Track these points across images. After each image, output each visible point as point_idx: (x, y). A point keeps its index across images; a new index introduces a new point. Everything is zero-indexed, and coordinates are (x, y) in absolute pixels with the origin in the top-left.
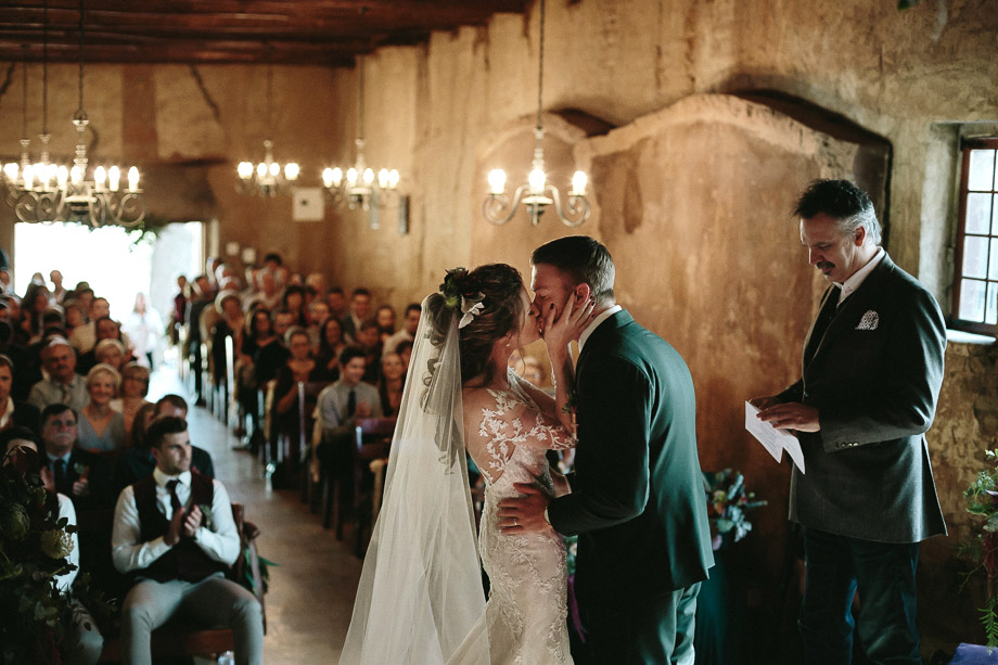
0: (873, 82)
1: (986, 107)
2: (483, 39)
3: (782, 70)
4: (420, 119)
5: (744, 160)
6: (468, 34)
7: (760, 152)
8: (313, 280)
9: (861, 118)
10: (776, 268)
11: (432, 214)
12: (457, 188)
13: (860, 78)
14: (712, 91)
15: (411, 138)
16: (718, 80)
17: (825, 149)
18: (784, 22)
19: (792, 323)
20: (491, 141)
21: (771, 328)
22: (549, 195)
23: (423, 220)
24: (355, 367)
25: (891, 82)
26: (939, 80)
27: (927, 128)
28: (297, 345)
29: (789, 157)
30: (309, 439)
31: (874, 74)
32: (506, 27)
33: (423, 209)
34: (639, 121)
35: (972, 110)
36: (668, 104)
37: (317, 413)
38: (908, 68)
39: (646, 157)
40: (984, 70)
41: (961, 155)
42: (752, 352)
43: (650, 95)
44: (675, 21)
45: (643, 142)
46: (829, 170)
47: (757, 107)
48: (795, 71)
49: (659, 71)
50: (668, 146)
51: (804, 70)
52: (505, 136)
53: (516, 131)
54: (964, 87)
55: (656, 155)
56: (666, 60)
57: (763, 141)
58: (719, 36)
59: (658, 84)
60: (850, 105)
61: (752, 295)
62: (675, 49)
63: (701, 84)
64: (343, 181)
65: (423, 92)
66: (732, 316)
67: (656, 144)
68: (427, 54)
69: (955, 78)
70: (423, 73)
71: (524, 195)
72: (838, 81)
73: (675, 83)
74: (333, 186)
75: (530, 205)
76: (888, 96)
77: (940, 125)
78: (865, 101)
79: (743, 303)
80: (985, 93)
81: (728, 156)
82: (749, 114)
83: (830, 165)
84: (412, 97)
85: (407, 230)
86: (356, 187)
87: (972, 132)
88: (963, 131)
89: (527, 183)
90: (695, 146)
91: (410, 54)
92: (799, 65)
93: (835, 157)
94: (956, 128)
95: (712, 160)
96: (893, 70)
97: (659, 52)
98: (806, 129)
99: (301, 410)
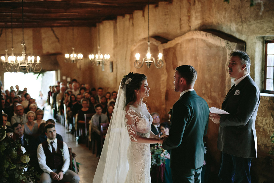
0: (240, 26)
1: (271, 31)
2: (132, 18)
3: (215, 23)
4: (115, 40)
5: (205, 49)
6: (128, 16)
7: (210, 46)
9: (237, 36)
10: (215, 78)
11: (119, 66)
12: (126, 59)
13: (237, 25)
14: (196, 30)
15: (113, 46)
16: (197, 26)
17: (227, 45)
18: (215, 10)
19: (220, 93)
20: (135, 46)
21: (214, 94)
22: (152, 60)
23: (117, 68)
25: (245, 26)
26: (258, 25)
27: (256, 38)
28: (84, 104)
29: (218, 47)
30: (88, 129)
31: (240, 24)
32: (138, 14)
33: (117, 65)
34: (176, 39)
35: (268, 32)
36: (184, 34)
37: (90, 122)
38: (250, 22)
39: (178, 48)
40: (270, 21)
41: (265, 45)
42: (209, 101)
43: (179, 32)
44: (185, 11)
45: (177, 44)
47: (208, 34)
48: (218, 23)
49: (180, 25)
50: (184, 45)
51: (221, 23)
52: (139, 44)
53: (142, 43)
54: (265, 26)
55: (181, 48)
56: (182, 22)
57: (210, 43)
58: (197, 15)
59: (181, 28)
60: (233, 32)
61: (209, 86)
62: (185, 19)
63: (192, 28)
64: (95, 58)
65: (115, 33)
66: (203, 91)
67: (181, 45)
68: (116, 22)
69: (263, 24)
70: (115, 28)
71: (145, 60)
72: (230, 26)
73: (185, 28)
74: (92, 59)
75: (147, 63)
76: (244, 30)
77: (259, 37)
78: (238, 31)
79: (206, 88)
80: (271, 28)
81: (201, 48)
82: (206, 36)
83: (229, 49)
84: (112, 34)
85: (112, 71)
86: (98, 59)
87: (268, 39)
88: (265, 38)
89: (146, 57)
90: (192, 45)
91: (111, 22)
92: (219, 22)
93: (230, 47)
94: (263, 38)
95: (196, 49)
96: (245, 22)
97: (181, 20)
98: (222, 39)
99: (85, 122)
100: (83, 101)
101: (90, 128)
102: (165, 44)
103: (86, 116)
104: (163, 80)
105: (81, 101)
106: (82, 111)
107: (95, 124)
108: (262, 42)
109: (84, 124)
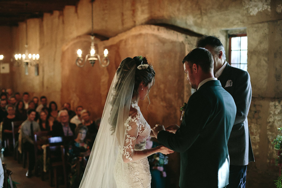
0: (199, 18)
1: (240, 23)
2: (62, 15)
3: (166, 17)
4: (41, 40)
5: (157, 45)
6: (57, 13)
7: (163, 42)
8: (8, 91)
9: (195, 30)
10: (170, 77)
11: (46, 69)
12: (54, 60)
13: (194, 17)
14: (142, 24)
15: (38, 46)
16: (144, 21)
17: (186, 39)
18: (166, 3)
19: (177, 94)
20: (67, 45)
21: (169, 96)
22: (96, 57)
23: (43, 71)
24: (33, 115)
25: (205, 18)
26: (223, 16)
27: (219, 31)
28: (9, 110)
29: (173, 42)
31: (199, 16)
32: (70, 10)
33: (43, 68)
34: (120, 35)
35: (235, 25)
36: (129, 29)
37: (20, 131)
38: (211, 13)
39: (122, 45)
40: (238, 12)
41: (228, 39)
42: (163, 104)
43: (120, 28)
44: (128, 5)
45: (121, 41)
46: (188, 45)
47: (161, 28)
48: (171, 17)
49: (123, 20)
50: (130, 42)
51: (174, 17)
52: (72, 43)
53: (76, 41)
54: (232, 18)
55: (126, 45)
56: (125, 17)
57: (163, 38)
58: (144, 8)
59: (123, 24)
60: (190, 26)
61: (162, 86)
62: (128, 13)
63: (137, 23)
64: (22, 58)
65: (41, 32)
66: (155, 93)
67: (125, 42)
68: (42, 20)
69: (228, 15)
70: (41, 27)
71: (89, 57)
72: (186, 19)
73: (129, 23)
74: (18, 59)
75: (91, 60)
76: (204, 22)
77: (223, 31)
78: (196, 24)
79: (159, 89)
80: (239, 19)
81: (151, 44)
82: (158, 30)
83: (189, 44)
84: (38, 34)
85: (38, 74)
86: (26, 59)
87: (232, 32)
88: (229, 32)
89: (90, 54)
90: (140, 41)
91: (37, 21)
92: (172, 15)
93: (190, 41)
94: (227, 31)
95: (145, 45)
96: (206, 14)
97: (123, 15)
98: (179, 34)
99: (13, 131)
100: (8, 107)
101: (20, 138)
102: (105, 42)
103: (14, 124)
104: (104, 82)
105: (6, 107)
106: (8, 119)
107: (27, 133)
108: (225, 36)
109: (11, 134)
